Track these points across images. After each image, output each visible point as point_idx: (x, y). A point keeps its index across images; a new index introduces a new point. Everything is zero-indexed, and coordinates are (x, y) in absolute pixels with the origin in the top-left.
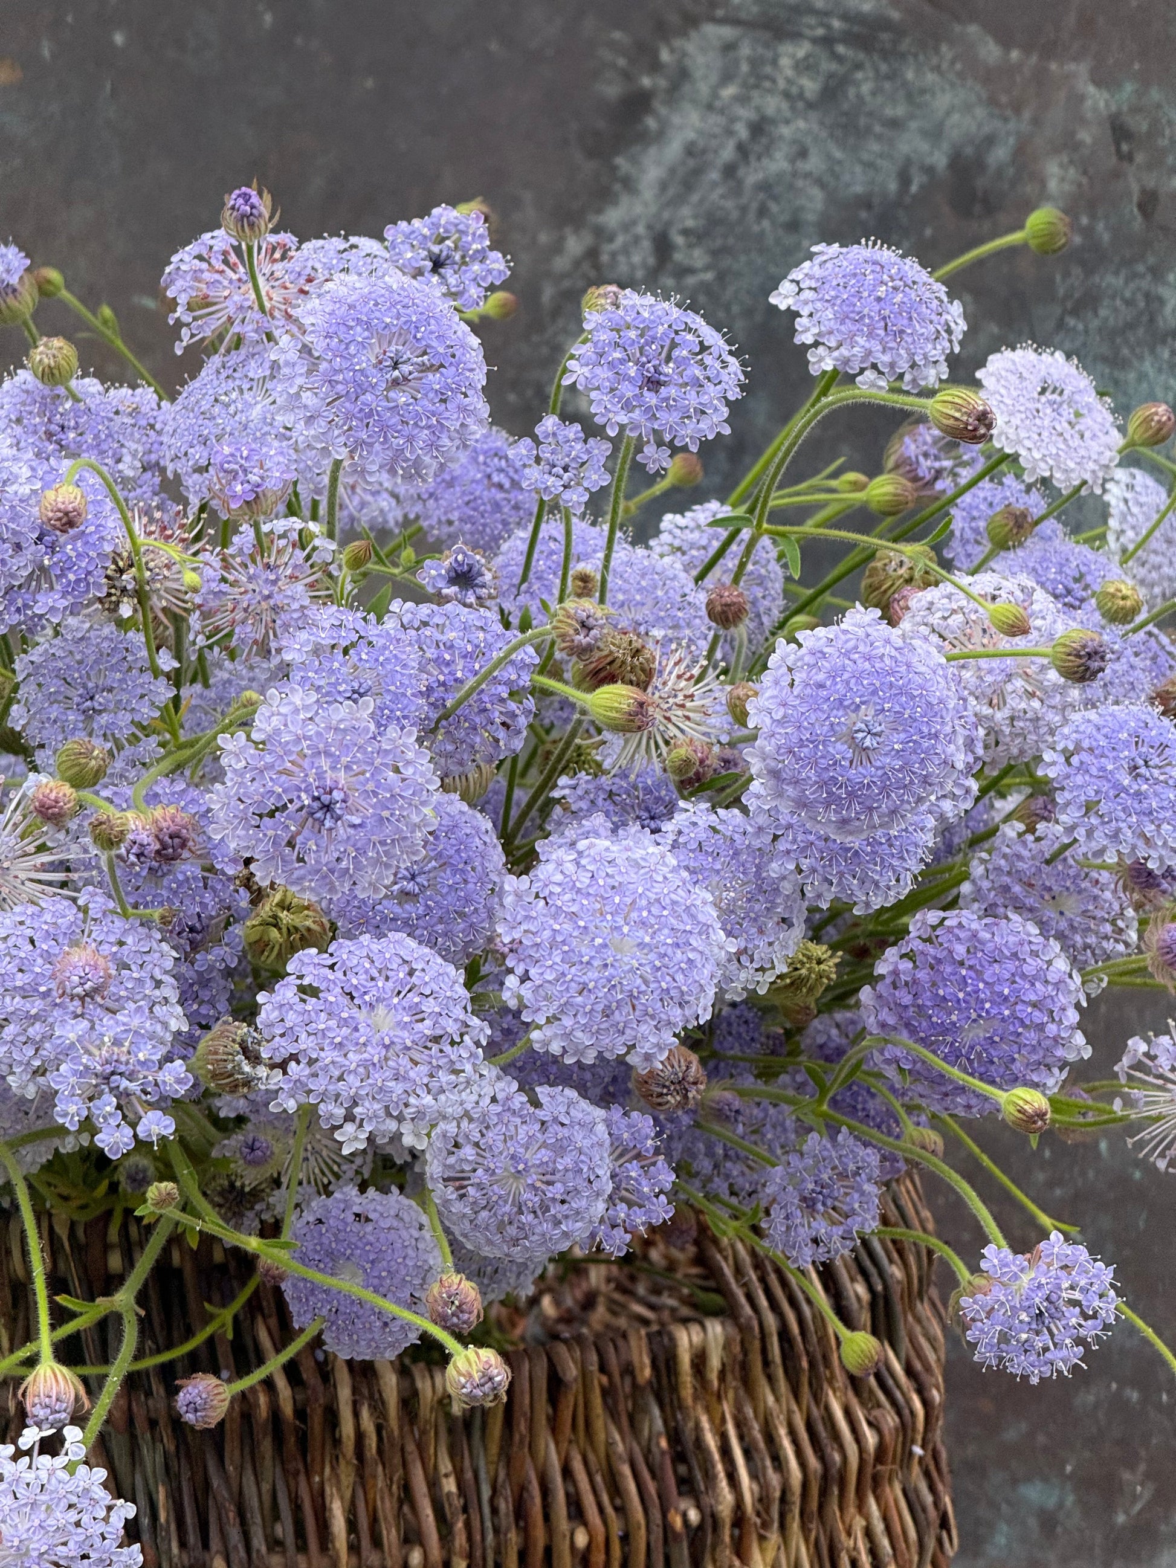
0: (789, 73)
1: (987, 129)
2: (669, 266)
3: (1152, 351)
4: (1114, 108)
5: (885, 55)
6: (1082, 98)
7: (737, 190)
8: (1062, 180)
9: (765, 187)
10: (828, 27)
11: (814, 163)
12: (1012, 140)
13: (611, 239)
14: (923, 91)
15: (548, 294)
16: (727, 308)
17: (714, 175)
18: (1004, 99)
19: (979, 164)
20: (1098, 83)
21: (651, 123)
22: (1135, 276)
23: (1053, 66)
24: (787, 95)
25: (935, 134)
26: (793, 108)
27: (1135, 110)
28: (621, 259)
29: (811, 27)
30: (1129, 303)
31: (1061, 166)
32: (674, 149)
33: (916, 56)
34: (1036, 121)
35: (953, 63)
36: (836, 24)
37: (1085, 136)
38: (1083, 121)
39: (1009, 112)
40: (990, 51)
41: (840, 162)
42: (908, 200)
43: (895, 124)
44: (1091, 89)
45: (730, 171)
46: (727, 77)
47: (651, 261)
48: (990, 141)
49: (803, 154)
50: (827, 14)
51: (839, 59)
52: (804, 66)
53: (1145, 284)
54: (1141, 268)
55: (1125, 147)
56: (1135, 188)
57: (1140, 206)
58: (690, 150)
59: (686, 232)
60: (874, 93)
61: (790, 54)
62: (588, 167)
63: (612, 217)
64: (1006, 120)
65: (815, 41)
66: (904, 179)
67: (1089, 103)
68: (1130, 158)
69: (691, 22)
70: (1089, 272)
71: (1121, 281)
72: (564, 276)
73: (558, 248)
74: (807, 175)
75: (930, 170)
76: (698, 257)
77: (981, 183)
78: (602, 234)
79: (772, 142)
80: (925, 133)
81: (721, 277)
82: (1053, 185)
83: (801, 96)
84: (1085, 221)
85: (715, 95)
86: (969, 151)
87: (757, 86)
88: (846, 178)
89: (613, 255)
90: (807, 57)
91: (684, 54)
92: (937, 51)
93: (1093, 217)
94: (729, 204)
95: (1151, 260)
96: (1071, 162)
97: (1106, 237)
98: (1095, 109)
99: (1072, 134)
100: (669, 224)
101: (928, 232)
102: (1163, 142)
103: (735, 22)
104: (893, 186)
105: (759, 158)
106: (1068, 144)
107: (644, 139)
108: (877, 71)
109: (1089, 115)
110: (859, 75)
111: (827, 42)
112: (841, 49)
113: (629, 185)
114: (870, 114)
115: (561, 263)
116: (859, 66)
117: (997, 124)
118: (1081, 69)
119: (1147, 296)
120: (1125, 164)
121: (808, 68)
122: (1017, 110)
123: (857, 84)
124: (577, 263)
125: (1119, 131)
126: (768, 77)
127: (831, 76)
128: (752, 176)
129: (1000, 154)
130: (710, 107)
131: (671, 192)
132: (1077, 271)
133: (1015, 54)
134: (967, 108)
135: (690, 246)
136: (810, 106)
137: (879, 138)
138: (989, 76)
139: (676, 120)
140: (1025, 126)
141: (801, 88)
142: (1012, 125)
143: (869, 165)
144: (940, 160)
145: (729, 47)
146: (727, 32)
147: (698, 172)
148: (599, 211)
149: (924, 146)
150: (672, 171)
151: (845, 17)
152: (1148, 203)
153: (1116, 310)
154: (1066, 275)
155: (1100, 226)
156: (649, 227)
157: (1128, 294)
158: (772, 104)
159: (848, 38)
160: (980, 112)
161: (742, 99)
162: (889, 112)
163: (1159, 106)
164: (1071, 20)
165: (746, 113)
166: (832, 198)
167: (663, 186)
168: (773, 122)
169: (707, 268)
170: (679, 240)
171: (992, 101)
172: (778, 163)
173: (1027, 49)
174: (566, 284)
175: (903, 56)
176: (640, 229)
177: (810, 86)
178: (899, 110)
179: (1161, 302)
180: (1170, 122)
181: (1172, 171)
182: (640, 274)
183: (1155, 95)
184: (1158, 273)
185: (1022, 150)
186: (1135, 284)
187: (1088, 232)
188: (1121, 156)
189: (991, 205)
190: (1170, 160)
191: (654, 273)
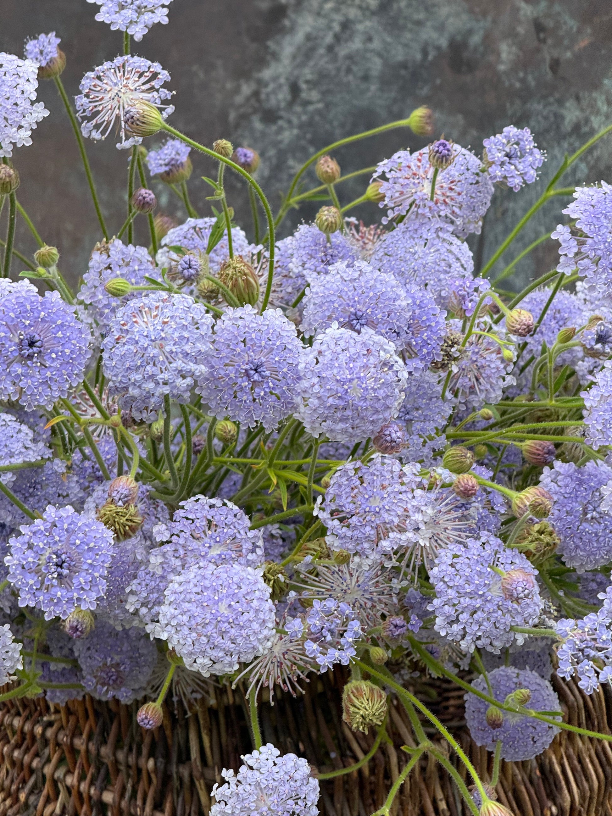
1: (468, 26)
2: (298, 100)
3: (559, 143)
4: (535, 15)
6: (518, 9)
7: (334, 59)
8: (509, 53)
9: (349, 57)
11: (376, 44)
12: (481, 33)
13: (266, 85)
14: (434, 6)
15: (232, 116)
16: (331, 122)
17: (322, 51)
18: (477, 10)
19: (464, 45)
20: (526, 2)
21: (287, 23)
22: (548, 104)
24: (360, 7)
25: (441, 28)
26: (364, 14)
27: (548, 15)
28: (272, 97)
30: (546, 118)
31: (508, 45)
32: (299, 37)
34: (494, 22)
37: (521, 30)
38: (519, 22)
39: (480, 17)
41: (389, 44)
42: (427, 64)
43: (419, 23)
44: (523, 5)
45: (330, 49)
47: (289, 97)
48: (470, 32)
49: (370, 39)
53: (554, 108)
54: (551, 99)
55: (542, 36)
56: (548, 57)
57: (551, 67)
58: (309, 37)
59: (307, 82)
60: (407, 7)
62: (253, 46)
63: (267, 74)
64: (478, 21)
66: (425, 53)
67: (522, 13)
68: (544, 41)
70: (524, 102)
71: (541, 107)
72: (241, 106)
73: (237, 90)
74: (372, 51)
75: (438, 48)
76: (314, 95)
77: (466, 55)
78: (261, 83)
79: (353, 33)
80: (435, 28)
81: (328, 106)
82: (504, 56)
83: (368, 8)
84: (521, 74)
85: (321, 7)
86: (459, 38)
87: (344, 3)
88: (393, 52)
89: (268, 95)
93: (526, 73)
94: (330, 66)
95: (557, 95)
96: (513, 43)
97: (533, 84)
98: (525, 15)
99: (514, 29)
100: (298, 78)
101: (438, 81)
102: (562, 33)
104: (419, 57)
105: (346, 42)
106: (511, 34)
107: (283, 31)
109: (522, 18)
113: (275, 56)
114: (405, 18)
115: (239, 99)
117: (474, 23)
119: (555, 115)
120: (542, 45)
122: (484, 16)
123: (398, 1)
124: (248, 99)
125: (538, 27)
128: (342, 51)
129: (476, 39)
130: (319, 14)
131: (298, 60)
132: (518, 102)
134: (458, 15)
135: (310, 89)
136: (373, 13)
137: (411, 31)
139: (300, 21)
140: (488, 24)
141: (368, 4)
142: (482, 24)
143: (406, 46)
144: (444, 42)
147: (313, 49)
148: (259, 71)
149: (434, 35)
150: (299, 48)
152: (555, 65)
154: (512, 103)
155: (530, 78)
156: (287, 79)
157: (545, 114)
158: (353, 13)
160: (465, 17)
161: (336, 10)
162: (416, 17)
163: (559, 14)
165: (338, 18)
166: (386, 63)
167: (294, 57)
168: (353, 22)
169: (319, 101)
170: (304, 86)
171: (471, 11)
172: (356, 44)
174: (242, 110)
176: (282, 80)
177: (373, 3)
178: (421, 16)
179: (563, 118)
180: (565, 23)
181: (567, 48)
182: (283, 105)
183: (557, 8)
184: (561, 102)
185: (487, 38)
186: (549, 108)
187: (523, 81)
188: (539, 40)
189: (471, 66)
190: (566, 42)
191: (291, 104)
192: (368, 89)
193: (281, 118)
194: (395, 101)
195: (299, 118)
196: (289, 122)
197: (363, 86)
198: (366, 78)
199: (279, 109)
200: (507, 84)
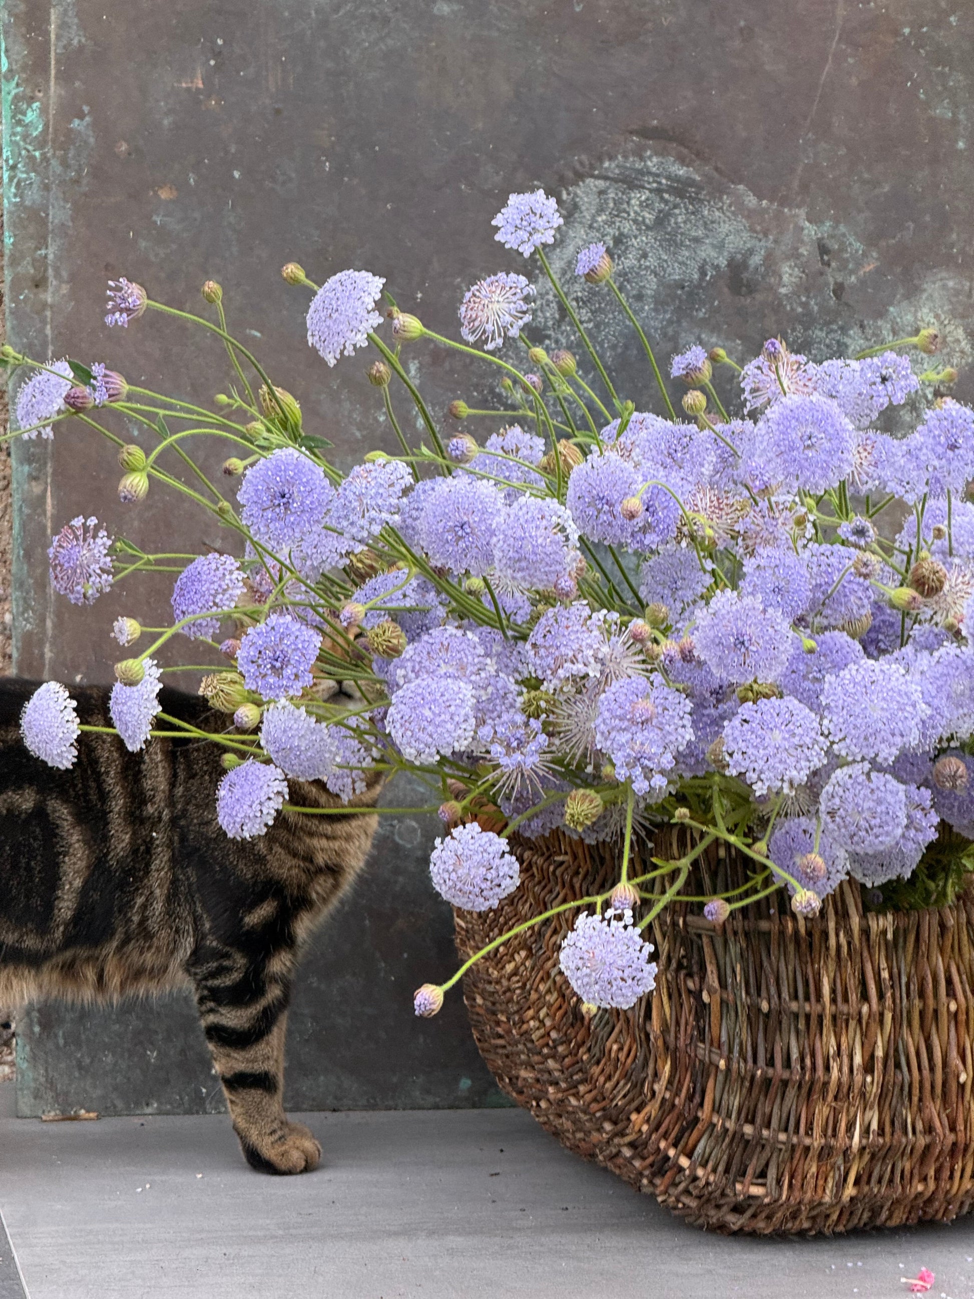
0: (636, 208)
1: (749, 245)
2: (567, 319)
4: (819, 235)
5: (692, 200)
6: (802, 229)
8: (791, 275)
10: (660, 183)
11: (651, 261)
12: (763, 252)
14: (713, 222)
16: (601, 344)
18: (758, 228)
19: (744, 265)
20: (810, 222)
22: (832, 331)
23: (786, 210)
24: (635, 221)
25: (720, 247)
26: (639, 230)
27: (832, 236)
28: (539, 313)
29: (649, 183)
30: (828, 346)
31: (790, 267)
33: (709, 202)
34: (776, 241)
35: (730, 206)
36: (664, 181)
37: (803, 251)
38: (802, 242)
39: (761, 236)
40: (751, 200)
41: (666, 261)
42: (704, 284)
43: (696, 240)
44: (807, 224)
46: (601, 210)
47: (557, 316)
48: (751, 252)
49: (645, 256)
50: (658, 175)
51: (666, 202)
52: (646, 205)
53: (837, 336)
54: (835, 327)
55: (826, 258)
56: (831, 280)
57: (834, 292)
59: (577, 299)
60: (685, 222)
61: (637, 197)
64: (760, 240)
65: (651, 191)
66: (703, 273)
67: (806, 232)
68: (828, 265)
69: (580, 177)
70: (806, 329)
71: (824, 335)
74: (647, 268)
75: (717, 267)
76: (585, 314)
77: (745, 275)
79: (627, 248)
80: (714, 246)
81: (597, 326)
82: (785, 278)
83: (644, 222)
84: (804, 299)
85: (594, 220)
86: (739, 256)
87: (617, 216)
88: (669, 270)
90: (647, 199)
91: (576, 195)
92: (721, 199)
93: (808, 297)
95: (841, 322)
96: (796, 265)
97: (816, 308)
98: (809, 235)
99: (797, 249)
100: (566, 294)
101: (716, 303)
102: (846, 255)
103: (606, 178)
104: (696, 276)
105: (619, 257)
106: (795, 255)
108: (687, 209)
109: (806, 239)
110: (677, 211)
111: (659, 191)
112: (666, 196)
114: (682, 234)
116: (676, 206)
117: (754, 242)
118: (802, 212)
119: (838, 342)
120: (826, 268)
121: (647, 206)
122: (766, 235)
123: (676, 216)
125: (823, 249)
126: (625, 211)
127: (660, 211)
129: (756, 260)
130: (591, 227)
132: (799, 327)
133: (764, 202)
134: (738, 232)
135: (579, 308)
136: (648, 228)
137: (688, 248)
138: (750, 214)
140: (770, 244)
141: (644, 218)
142: (763, 243)
143: (682, 263)
144: (723, 262)
145: (601, 193)
146: (601, 184)
149: (714, 254)
151: (668, 178)
152: (839, 289)
153: (821, 349)
155: (812, 302)
156: (555, 296)
157: (827, 341)
158: (627, 227)
159: (671, 190)
160: (746, 235)
161: (611, 224)
162: (694, 234)
163: (844, 235)
164: (796, 184)
165: (612, 231)
166: (660, 283)
168: (626, 237)
169: (590, 321)
170: (573, 304)
171: (752, 230)
172: (630, 261)
173: (771, 201)
175: (701, 201)
177: (649, 217)
178: (700, 233)
179: (847, 346)
180: (850, 244)
181: (851, 272)
182: (550, 323)
183: (842, 228)
184: (844, 330)
185: (769, 257)
186: (832, 335)
187: (805, 305)
188: (824, 263)
189: (751, 288)
190: (851, 266)
191: (559, 323)
192: (642, 309)
193: (548, 337)
194: (670, 322)
195: (568, 336)
196: (557, 341)
197: (637, 305)
198: (639, 297)
199: (546, 327)
200: (788, 308)
